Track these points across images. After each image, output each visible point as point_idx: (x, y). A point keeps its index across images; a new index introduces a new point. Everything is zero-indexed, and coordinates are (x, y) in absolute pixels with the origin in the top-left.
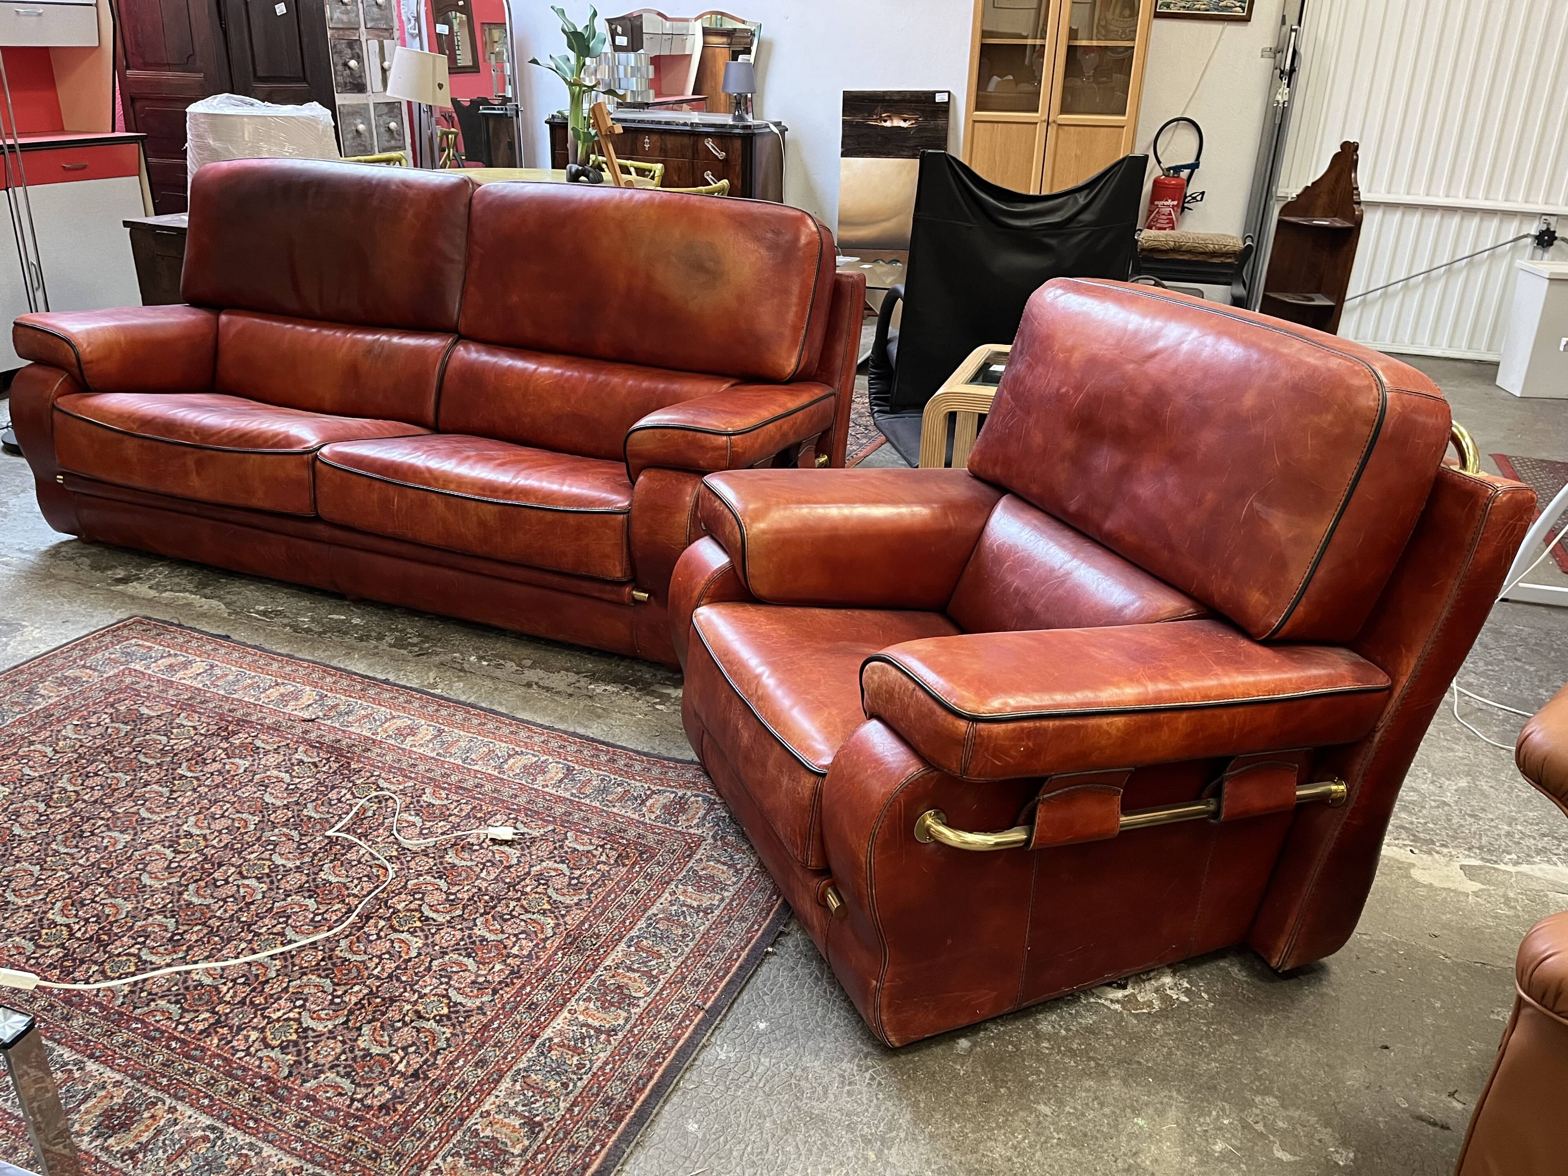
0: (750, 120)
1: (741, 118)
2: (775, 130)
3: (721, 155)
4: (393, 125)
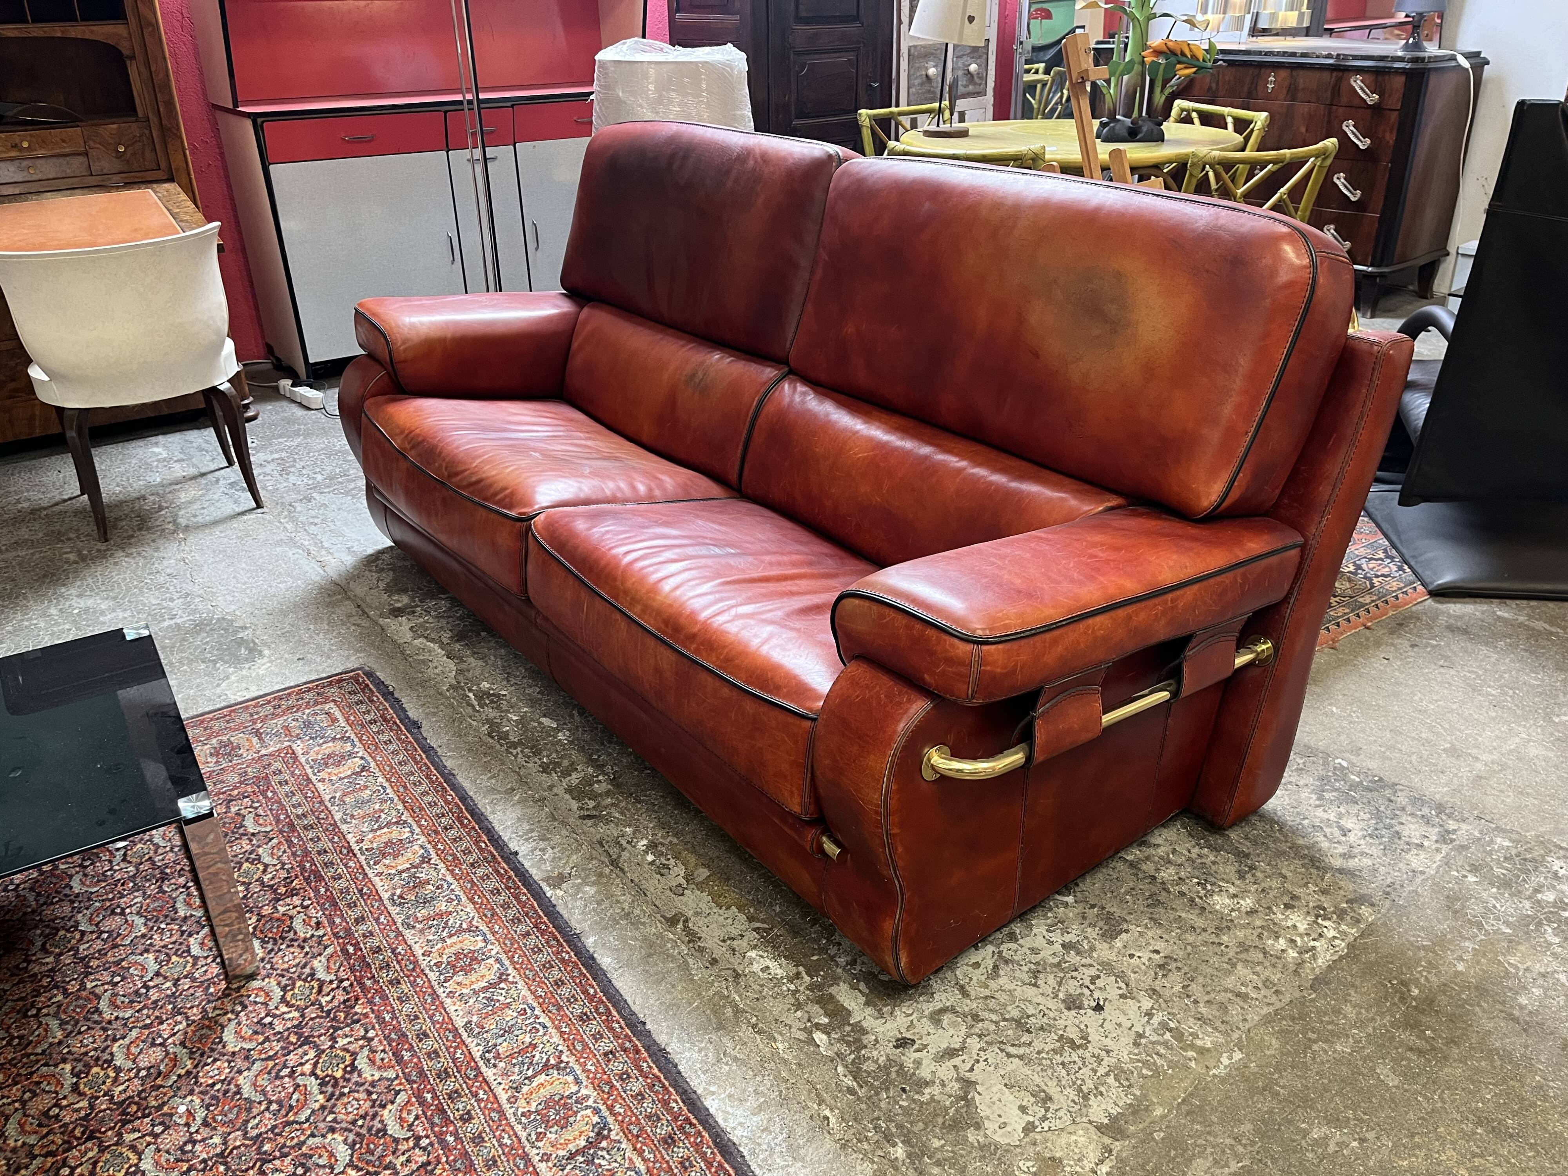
0: (1431, 49)
1: (1417, 46)
2: (1465, 63)
3: (1372, 99)
4: (973, 67)
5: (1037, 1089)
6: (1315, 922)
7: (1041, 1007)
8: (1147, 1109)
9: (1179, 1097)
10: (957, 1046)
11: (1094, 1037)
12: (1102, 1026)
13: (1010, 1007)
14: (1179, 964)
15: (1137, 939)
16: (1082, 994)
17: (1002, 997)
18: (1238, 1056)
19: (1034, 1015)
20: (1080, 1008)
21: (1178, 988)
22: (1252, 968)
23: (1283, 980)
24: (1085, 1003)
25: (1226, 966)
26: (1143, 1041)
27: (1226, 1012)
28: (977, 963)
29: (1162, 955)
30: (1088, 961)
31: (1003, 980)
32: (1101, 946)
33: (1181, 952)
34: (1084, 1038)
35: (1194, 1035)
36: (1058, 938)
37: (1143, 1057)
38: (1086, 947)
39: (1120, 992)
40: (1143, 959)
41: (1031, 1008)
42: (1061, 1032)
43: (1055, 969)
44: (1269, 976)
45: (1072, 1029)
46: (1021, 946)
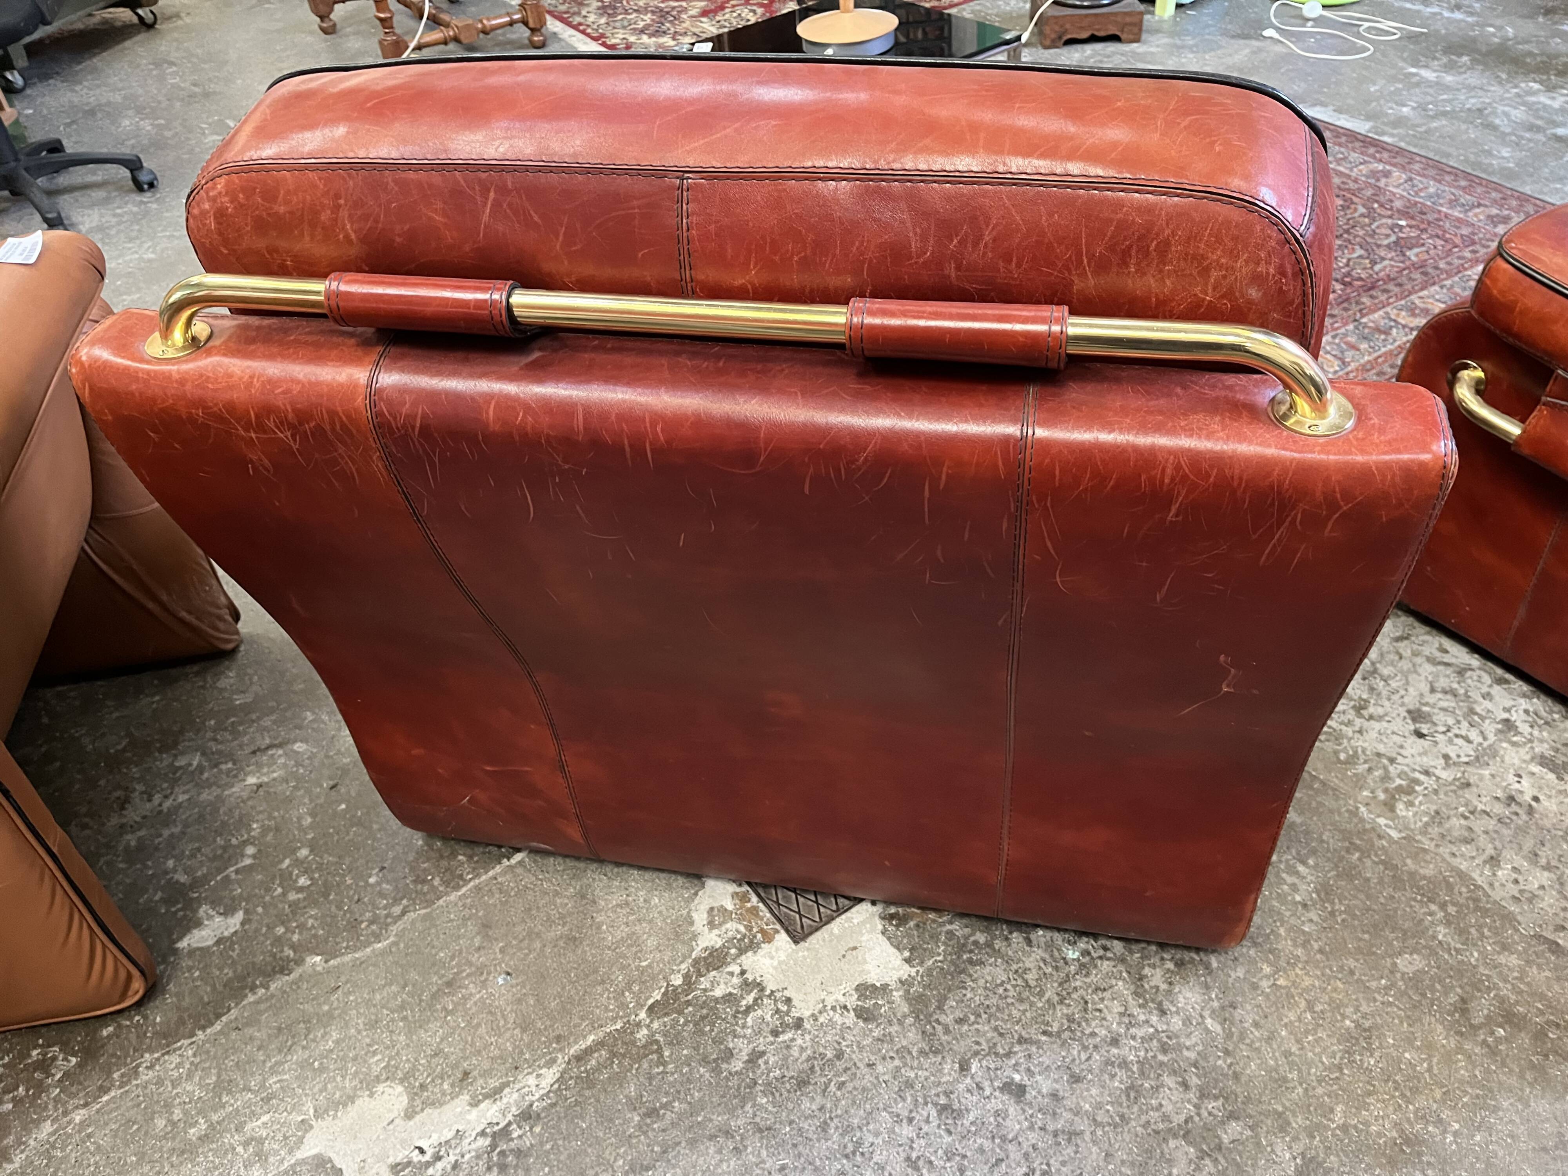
11: (1375, 725)
13: (1391, 668)
14: (1524, 817)
15: (1553, 788)
16: (1435, 724)
17: (1405, 665)
18: (1394, 834)
19: (1389, 685)
20: (1414, 720)
21: (1480, 807)
22: (1551, 887)
23: (1542, 912)
24: (1423, 726)
25: (1543, 861)
26: (1385, 761)
27: (1460, 841)
28: (1447, 652)
29: (1534, 804)
30: (1492, 738)
31: (1429, 668)
32: (1524, 753)
33: (1547, 823)
34: (1371, 717)
35: (1410, 804)
36: (1516, 717)
37: (1362, 758)
38: (1515, 739)
39: (1453, 755)
40: (1517, 786)
41: (1398, 684)
42: (1372, 701)
43: (1465, 710)
44: (1543, 900)
45: (1380, 711)
46: (1490, 686)
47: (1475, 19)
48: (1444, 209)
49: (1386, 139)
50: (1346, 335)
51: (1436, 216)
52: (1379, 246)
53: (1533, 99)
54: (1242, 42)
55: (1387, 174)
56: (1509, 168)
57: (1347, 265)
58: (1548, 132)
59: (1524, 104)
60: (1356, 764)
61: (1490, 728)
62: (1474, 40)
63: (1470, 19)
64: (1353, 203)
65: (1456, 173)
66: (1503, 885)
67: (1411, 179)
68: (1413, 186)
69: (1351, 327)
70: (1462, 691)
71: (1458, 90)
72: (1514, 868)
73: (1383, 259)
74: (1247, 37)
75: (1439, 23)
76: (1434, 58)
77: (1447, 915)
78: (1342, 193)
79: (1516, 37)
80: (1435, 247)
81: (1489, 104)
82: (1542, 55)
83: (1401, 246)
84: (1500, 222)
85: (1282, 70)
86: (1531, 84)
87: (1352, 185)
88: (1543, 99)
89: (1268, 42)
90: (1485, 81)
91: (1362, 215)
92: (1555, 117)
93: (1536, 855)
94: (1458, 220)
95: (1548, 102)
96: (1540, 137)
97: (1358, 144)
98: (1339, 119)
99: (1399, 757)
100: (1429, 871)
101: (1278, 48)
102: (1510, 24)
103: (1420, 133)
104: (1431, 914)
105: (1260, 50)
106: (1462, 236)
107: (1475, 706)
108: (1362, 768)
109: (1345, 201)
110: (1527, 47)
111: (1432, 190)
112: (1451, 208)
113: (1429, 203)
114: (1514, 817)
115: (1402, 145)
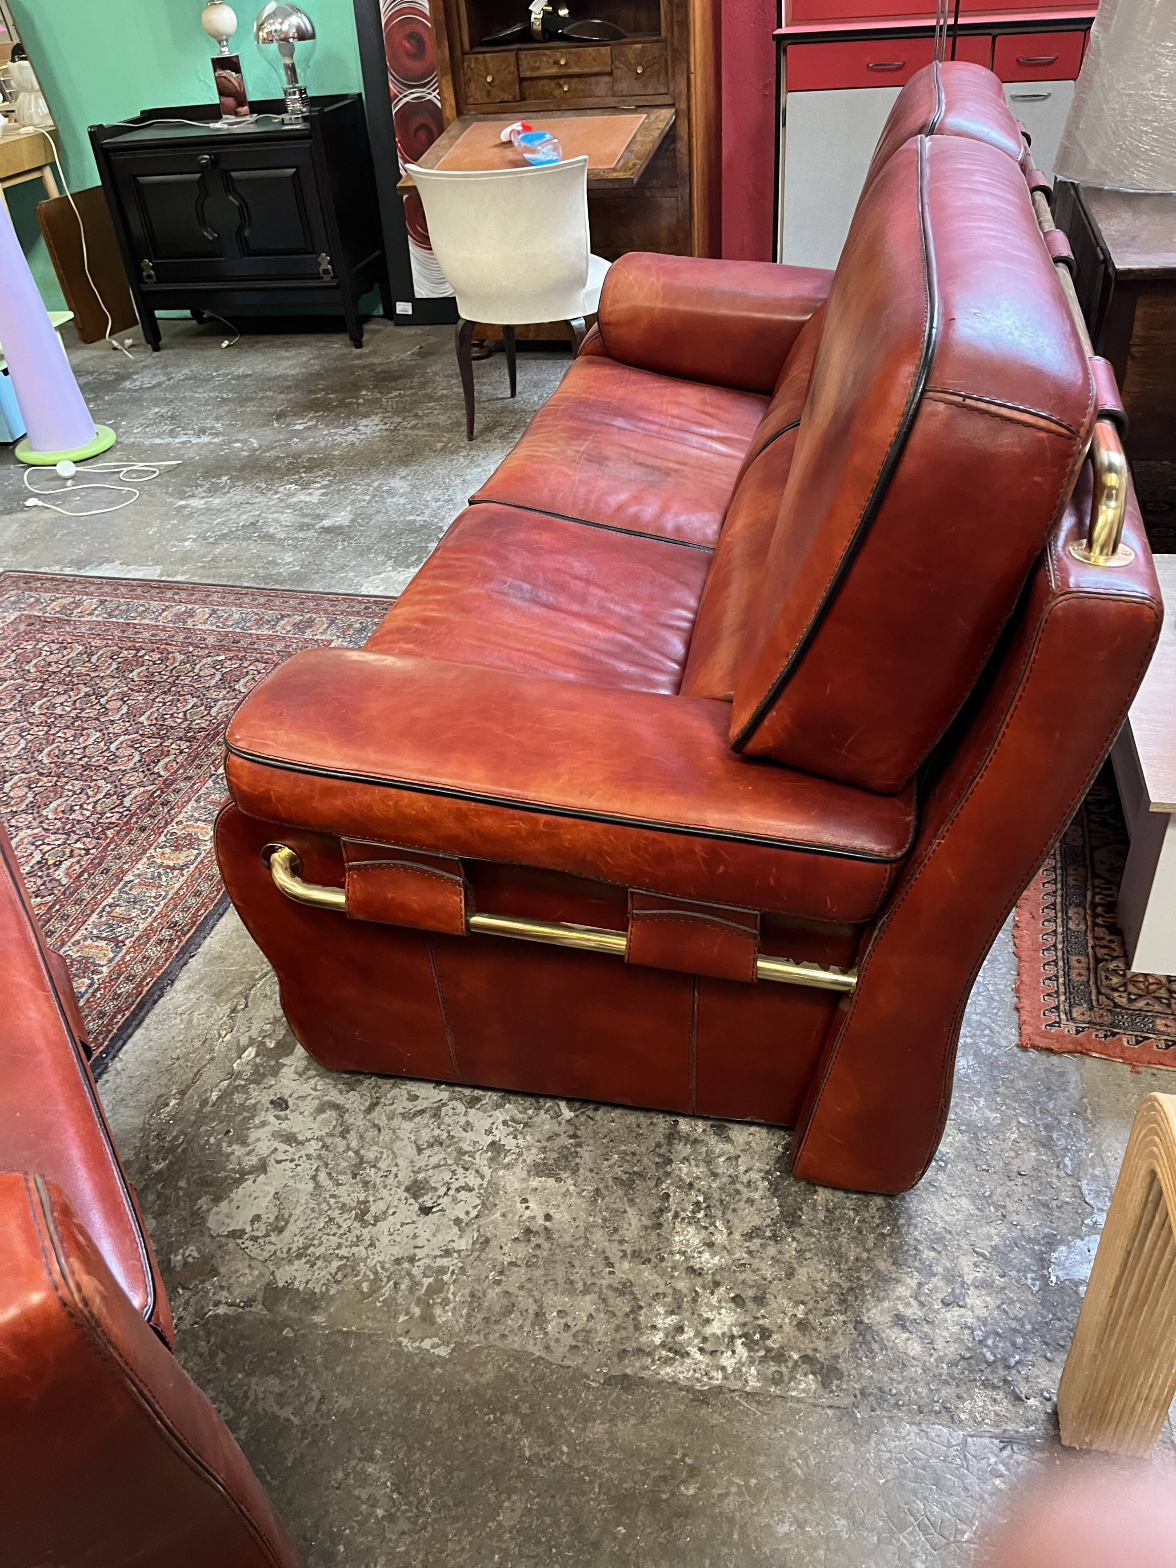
5: (286, 1216)
6: (732, 1338)
7: (394, 1170)
8: (314, 1309)
9: (350, 1326)
10: (300, 1138)
11: (383, 1226)
12: (403, 1225)
13: (375, 1148)
14: (546, 1245)
15: (557, 1194)
16: (435, 1189)
17: (385, 1136)
18: (443, 1352)
19: (379, 1169)
20: (416, 1197)
21: (507, 1260)
22: (597, 1310)
23: (601, 1347)
24: (425, 1198)
25: (580, 1286)
26: (406, 1265)
27: (504, 1315)
28: (416, 1097)
29: (547, 1224)
30: (487, 1172)
31: (408, 1126)
32: (519, 1171)
33: (568, 1239)
34: (377, 1219)
35: (445, 1302)
36: (500, 1134)
37: (384, 1275)
38: (506, 1161)
39: (462, 1216)
40: (528, 1213)
41: (387, 1162)
42: (371, 1199)
43: (454, 1154)
44: (596, 1331)
45: (382, 1206)
46: (466, 1114)
47: (221, 438)
48: (254, 632)
49: (179, 578)
50: (208, 794)
51: (249, 640)
52: (208, 688)
53: (295, 500)
54: (7, 518)
55: (191, 614)
56: (296, 572)
57: (186, 720)
58: (317, 527)
59: (288, 506)
60: (381, 1287)
61: (482, 1161)
62: (226, 459)
63: (216, 440)
64: (169, 653)
65: (253, 592)
66: (557, 1340)
67: (214, 612)
68: (219, 618)
69: (210, 783)
70: (444, 1136)
71: (227, 510)
72: (560, 1312)
73: (216, 701)
74: (10, 511)
75: (191, 450)
76: (197, 486)
77: (523, 1417)
78: (155, 646)
79: (260, 446)
80: (259, 673)
81: (259, 515)
82: (288, 456)
83: (227, 682)
84: (306, 628)
85: (58, 536)
86: (288, 487)
87: (163, 635)
88: (303, 497)
89: (34, 512)
90: (248, 495)
91: (183, 663)
92: (318, 511)
93: (572, 1283)
94: (269, 637)
95: (308, 499)
96: (311, 533)
97: (154, 592)
98: (129, 571)
99: (417, 1250)
100: (489, 1374)
101: (47, 515)
102: (253, 435)
103: (208, 562)
104: (509, 1430)
105: (28, 521)
106: (278, 652)
107: (461, 1144)
108: (387, 1290)
109: (162, 653)
110: (272, 453)
111: (236, 616)
112: (259, 628)
113: (239, 630)
114: (538, 1252)
115: (196, 579)
